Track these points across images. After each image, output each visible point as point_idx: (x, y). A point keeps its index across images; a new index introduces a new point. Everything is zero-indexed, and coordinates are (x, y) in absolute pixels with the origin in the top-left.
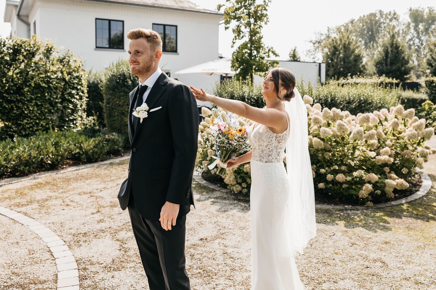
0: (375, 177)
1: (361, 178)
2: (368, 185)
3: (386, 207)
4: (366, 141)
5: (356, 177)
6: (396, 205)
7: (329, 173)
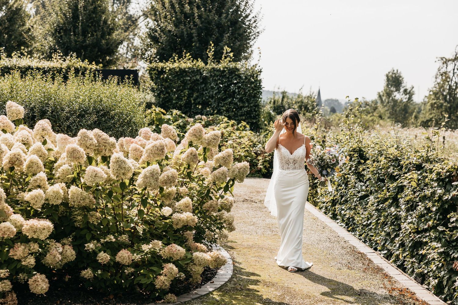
0: (178, 250)
1: (153, 253)
2: (171, 265)
3: (193, 299)
4: (162, 189)
5: (147, 254)
6: (204, 295)
7: (100, 251)
